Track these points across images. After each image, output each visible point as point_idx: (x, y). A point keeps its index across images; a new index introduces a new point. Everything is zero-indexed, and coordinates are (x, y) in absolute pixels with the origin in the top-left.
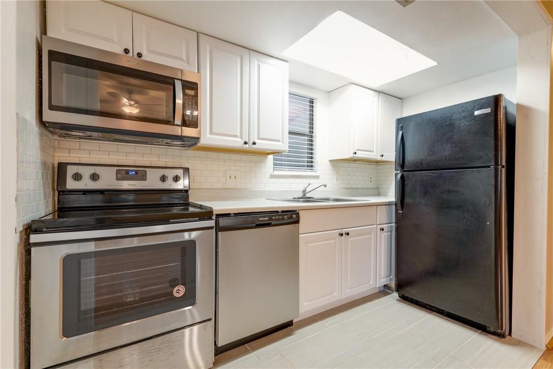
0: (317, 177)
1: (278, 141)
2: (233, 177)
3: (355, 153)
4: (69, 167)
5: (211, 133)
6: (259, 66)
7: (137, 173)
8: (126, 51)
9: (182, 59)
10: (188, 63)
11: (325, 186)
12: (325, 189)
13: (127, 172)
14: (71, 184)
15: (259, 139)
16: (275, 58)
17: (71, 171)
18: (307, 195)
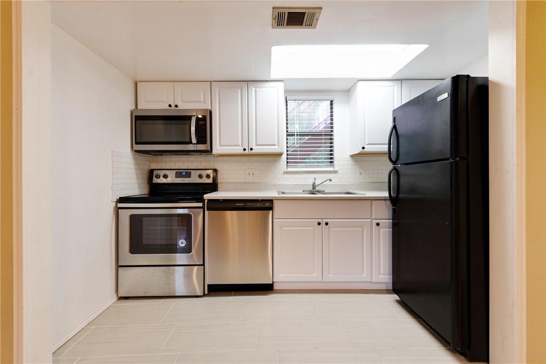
0: (336, 172)
1: (275, 145)
2: (251, 174)
3: (363, 148)
4: (154, 171)
5: (220, 145)
6: (256, 91)
7: (186, 173)
8: (170, 106)
9: (201, 102)
10: (204, 103)
11: (331, 180)
12: (330, 183)
13: (181, 173)
14: (156, 181)
15: (257, 145)
16: (270, 81)
17: (155, 173)
18: (317, 189)
